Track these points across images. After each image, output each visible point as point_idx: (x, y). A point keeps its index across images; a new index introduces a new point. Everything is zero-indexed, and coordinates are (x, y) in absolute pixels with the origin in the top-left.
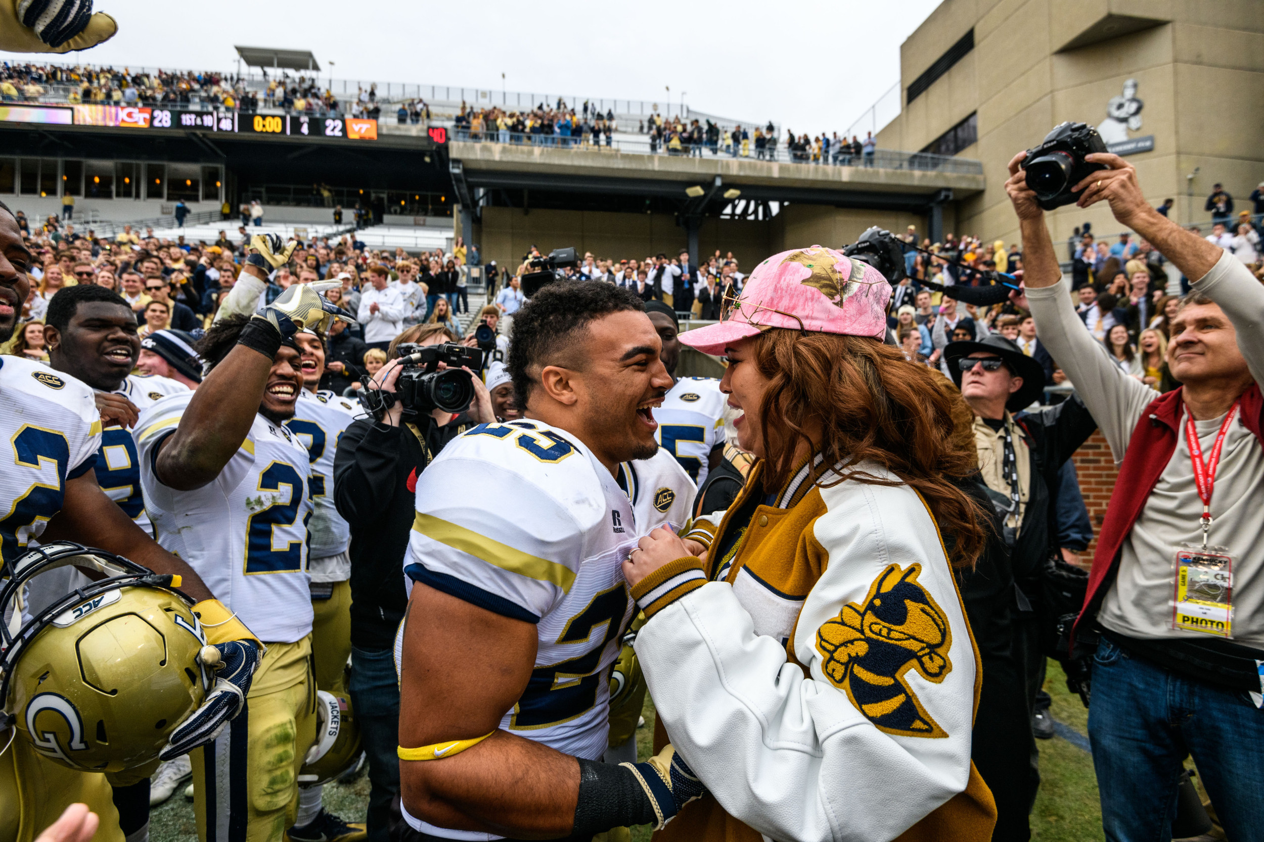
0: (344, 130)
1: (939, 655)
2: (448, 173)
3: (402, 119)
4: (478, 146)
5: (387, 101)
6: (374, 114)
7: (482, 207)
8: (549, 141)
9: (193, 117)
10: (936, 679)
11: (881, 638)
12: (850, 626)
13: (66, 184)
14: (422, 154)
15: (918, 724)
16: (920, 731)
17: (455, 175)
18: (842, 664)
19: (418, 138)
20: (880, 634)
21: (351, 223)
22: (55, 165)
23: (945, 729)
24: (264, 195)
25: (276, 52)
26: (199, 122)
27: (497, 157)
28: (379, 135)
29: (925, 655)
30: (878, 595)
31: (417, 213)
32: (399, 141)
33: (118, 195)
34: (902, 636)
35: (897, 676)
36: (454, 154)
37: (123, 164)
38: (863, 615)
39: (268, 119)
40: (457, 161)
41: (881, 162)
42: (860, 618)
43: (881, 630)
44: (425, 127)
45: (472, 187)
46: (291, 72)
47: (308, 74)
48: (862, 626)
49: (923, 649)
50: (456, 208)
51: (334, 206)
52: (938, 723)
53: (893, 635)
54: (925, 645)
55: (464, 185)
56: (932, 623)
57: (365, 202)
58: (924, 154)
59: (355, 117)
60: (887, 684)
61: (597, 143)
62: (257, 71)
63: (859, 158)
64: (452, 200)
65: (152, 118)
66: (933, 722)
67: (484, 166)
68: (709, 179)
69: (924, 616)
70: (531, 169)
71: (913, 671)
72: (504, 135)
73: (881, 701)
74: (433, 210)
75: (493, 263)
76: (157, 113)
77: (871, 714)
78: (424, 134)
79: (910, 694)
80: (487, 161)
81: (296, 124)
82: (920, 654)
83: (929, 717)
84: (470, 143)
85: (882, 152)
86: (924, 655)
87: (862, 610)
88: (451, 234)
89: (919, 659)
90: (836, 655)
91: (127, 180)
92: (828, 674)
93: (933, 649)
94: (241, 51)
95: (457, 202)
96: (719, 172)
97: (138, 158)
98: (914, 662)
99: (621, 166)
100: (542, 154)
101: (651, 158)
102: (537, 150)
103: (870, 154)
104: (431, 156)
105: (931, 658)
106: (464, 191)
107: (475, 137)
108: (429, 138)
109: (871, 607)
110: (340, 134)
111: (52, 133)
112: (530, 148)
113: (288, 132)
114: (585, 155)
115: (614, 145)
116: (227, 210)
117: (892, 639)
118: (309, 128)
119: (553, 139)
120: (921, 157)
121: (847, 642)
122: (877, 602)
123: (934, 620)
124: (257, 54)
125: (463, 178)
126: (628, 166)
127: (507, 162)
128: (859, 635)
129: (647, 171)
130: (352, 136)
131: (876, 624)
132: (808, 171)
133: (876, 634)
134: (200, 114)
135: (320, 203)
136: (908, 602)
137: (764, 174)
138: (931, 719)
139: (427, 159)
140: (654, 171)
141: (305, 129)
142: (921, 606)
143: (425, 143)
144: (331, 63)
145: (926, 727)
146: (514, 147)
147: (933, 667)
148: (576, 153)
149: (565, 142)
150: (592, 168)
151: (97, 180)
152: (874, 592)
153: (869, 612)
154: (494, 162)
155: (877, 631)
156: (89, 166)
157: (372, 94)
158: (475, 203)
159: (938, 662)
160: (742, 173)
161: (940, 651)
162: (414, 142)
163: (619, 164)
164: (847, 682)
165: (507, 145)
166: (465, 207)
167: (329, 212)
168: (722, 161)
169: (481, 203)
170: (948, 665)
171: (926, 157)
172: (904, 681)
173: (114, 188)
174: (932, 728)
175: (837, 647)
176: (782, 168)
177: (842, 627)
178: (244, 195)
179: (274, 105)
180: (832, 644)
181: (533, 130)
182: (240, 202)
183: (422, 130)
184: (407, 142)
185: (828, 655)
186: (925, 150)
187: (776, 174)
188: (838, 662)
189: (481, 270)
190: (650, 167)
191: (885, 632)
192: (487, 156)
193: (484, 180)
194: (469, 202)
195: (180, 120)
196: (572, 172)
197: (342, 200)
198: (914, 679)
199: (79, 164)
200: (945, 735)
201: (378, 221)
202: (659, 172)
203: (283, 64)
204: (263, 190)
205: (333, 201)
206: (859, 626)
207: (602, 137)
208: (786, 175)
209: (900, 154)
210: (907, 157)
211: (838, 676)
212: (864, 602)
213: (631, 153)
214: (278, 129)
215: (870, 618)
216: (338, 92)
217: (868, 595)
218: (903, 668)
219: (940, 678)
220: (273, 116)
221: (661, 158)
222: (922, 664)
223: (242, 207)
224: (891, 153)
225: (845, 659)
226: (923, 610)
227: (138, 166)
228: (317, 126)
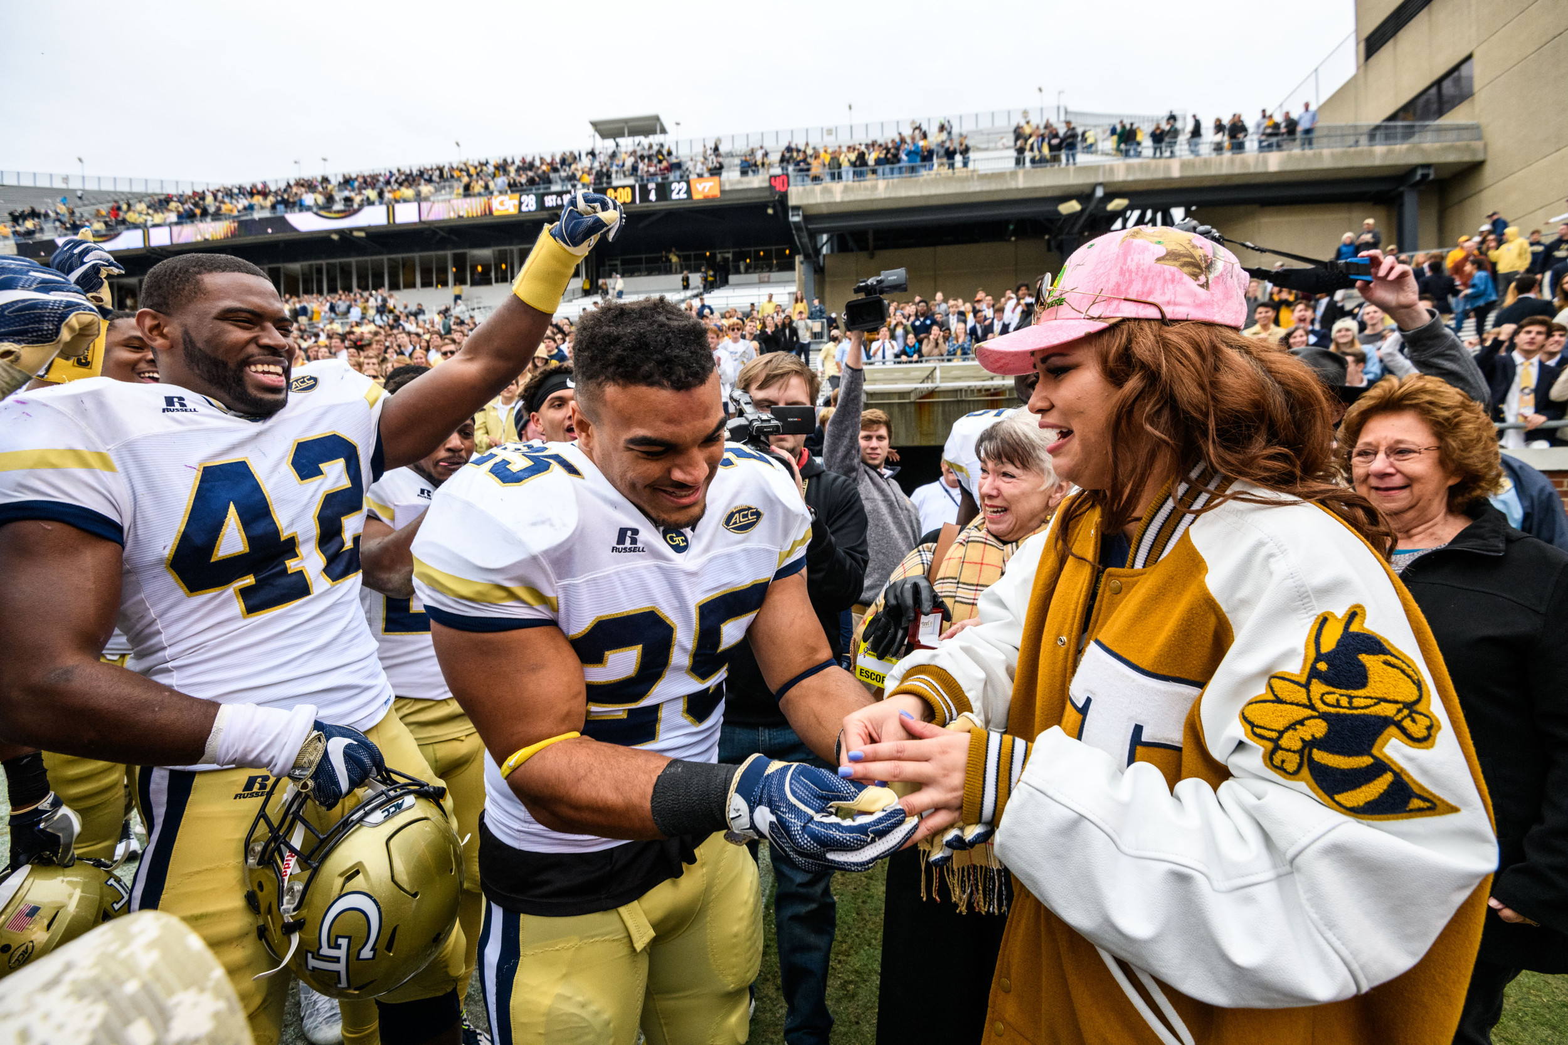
0: (689, 191)
1: (1421, 714)
2: (788, 223)
3: (744, 173)
4: (818, 188)
5: (731, 155)
6: (716, 171)
7: (824, 256)
8: (896, 171)
9: (554, 197)
10: (1425, 744)
11: (1342, 711)
12: (1292, 703)
13: (455, 274)
14: (765, 206)
15: (1416, 803)
16: (1420, 811)
17: (795, 223)
18: (1294, 752)
19: (760, 189)
20: (1338, 705)
21: (698, 287)
22: (445, 257)
23: (1452, 802)
24: (619, 268)
25: (626, 121)
26: (559, 202)
27: (838, 198)
28: (722, 192)
29: (1405, 717)
30: (1319, 657)
31: (762, 270)
32: (741, 195)
33: (497, 281)
34: (1369, 702)
35: (1375, 751)
36: (793, 201)
37: (500, 251)
38: (1307, 686)
39: (620, 190)
40: (796, 208)
41: (1325, 140)
42: (1304, 690)
43: (1338, 700)
44: (767, 177)
45: (813, 235)
46: (641, 138)
47: (655, 139)
48: (1310, 700)
49: (1399, 711)
50: (798, 259)
51: (681, 272)
52: (1442, 796)
53: (1356, 702)
54: (1401, 706)
55: (805, 234)
56: (1402, 675)
57: (712, 264)
58: (1391, 123)
59: (700, 176)
60: (1363, 765)
61: (952, 166)
62: (610, 144)
63: (1294, 140)
64: (795, 251)
65: (521, 203)
66: (1435, 796)
67: (825, 210)
68: (1088, 190)
69: (1389, 669)
70: (875, 206)
71: (1393, 741)
72: (847, 172)
73: (1360, 786)
74: (777, 264)
75: (834, 315)
76: (524, 198)
77: (1349, 805)
78: (766, 184)
79: (1398, 771)
80: (828, 204)
81: (645, 192)
82: (1399, 717)
83: (1427, 792)
84: (810, 186)
85: (1329, 128)
86: (1403, 719)
87: (1303, 680)
88: (793, 288)
89: (1399, 725)
90: (1284, 742)
91: (504, 266)
92: (1276, 767)
93: (1411, 707)
94: (595, 124)
95: (799, 253)
96: (1101, 179)
97: (511, 244)
98: (1393, 730)
99: (978, 189)
100: (887, 187)
101: (1013, 174)
102: (881, 184)
103: (1308, 131)
104: (774, 208)
105: (1413, 720)
106: (806, 240)
107: (816, 179)
108: (771, 187)
109: (1314, 673)
110: (685, 196)
111: (441, 229)
112: (874, 182)
113: (638, 201)
114: (935, 182)
115: (971, 166)
116: (587, 287)
117: (1356, 708)
118: (657, 194)
119: (900, 168)
120: (1387, 128)
121: (1294, 724)
122: (1322, 666)
123: (1403, 671)
124: (612, 126)
125: (803, 225)
126: (986, 187)
127: (849, 202)
128: (1309, 712)
129: (1009, 190)
130: (697, 196)
131: (1329, 693)
132: (1221, 164)
133: (1333, 706)
134: (560, 194)
135: (667, 270)
136: (1363, 658)
137: (1160, 175)
138: (1431, 794)
139: (770, 211)
140: (1018, 190)
141: (653, 196)
142: (1383, 657)
143: (767, 194)
144: (678, 124)
145: (1429, 804)
146: (856, 184)
147: (1418, 730)
148: (925, 181)
149: (913, 170)
150: (944, 195)
151: (480, 269)
152: (1312, 654)
153: (1314, 681)
154: (836, 203)
155: (1334, 702)
156: (473, 256)
157: (716, 149)
158: (818, 251)
159: (1423, 722)
160: (1130, 178)
161: (1420, 707)
162: (756, 195)
163: (975, 187)
164: (1305, 771)
165: (850, 183)
166: (807, 257)
167: (677, 279)
168: (1104, 166)
169: (825, 250)
170: (1435, 723)
171: (1395, 127)
172: (1385, 756)
173: (493, 274)
174: (1435, 805)
175: (1281, 733)
176: (1184, 165)
177: (1281, 706)
178: (601, 269)
179: (625, 176)
180: (1272, 730)
181: (878, 162)
182: (598, 277)
183: (764, 181)
184: (749, 195)
185: (1270, 745)
186: (1393, 117)
187: (1176, 173)
188: (1289, 750)
189: (823, 323)
190: (1013, 185)
191: (1344, 701)
192: (827, 199)
193: (826, 225)
194: (811, 251)
195: (543, 202)
196: (922, 203)
197: (689, 265)
198: (1397, 750)
199: (464, 256)
200: (1454, 810)
201: (724, 282)
202: (1024, 189)
203: (633, 133)
204: (618, 263)
205: (681, 266)
206: (1306, 701)
207: (958, 158)
208: (1190, 173)
209: (1355, 127)
210: (1366, 130)
211: (1291, 767)
212: (1303, 669)
213: (989, 172)
214: (628, 200)
215: (1318, 688)
216: (682, 153)
217: (1305, 660)
218: (1379, 741)
219: (1430, 741)
220: (624, 187)
221: (1026, 174)
222: (1403, 730)
223: (601, 281)
224: (1342, 128)
225: (1298, 745)
226: (1387, 663)
227: (512, 252)
228: (663, 191)
